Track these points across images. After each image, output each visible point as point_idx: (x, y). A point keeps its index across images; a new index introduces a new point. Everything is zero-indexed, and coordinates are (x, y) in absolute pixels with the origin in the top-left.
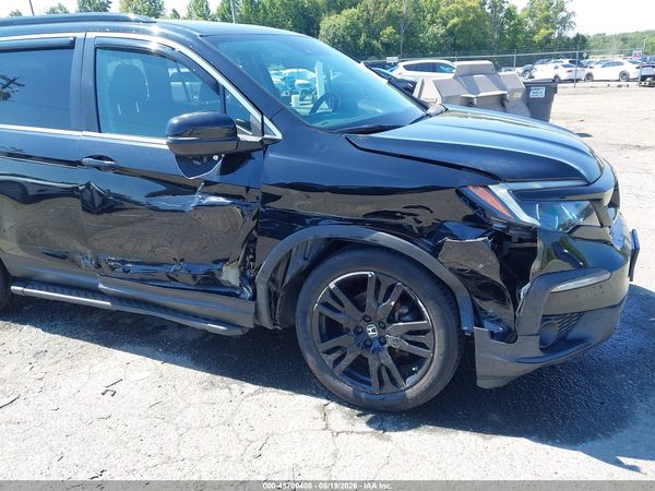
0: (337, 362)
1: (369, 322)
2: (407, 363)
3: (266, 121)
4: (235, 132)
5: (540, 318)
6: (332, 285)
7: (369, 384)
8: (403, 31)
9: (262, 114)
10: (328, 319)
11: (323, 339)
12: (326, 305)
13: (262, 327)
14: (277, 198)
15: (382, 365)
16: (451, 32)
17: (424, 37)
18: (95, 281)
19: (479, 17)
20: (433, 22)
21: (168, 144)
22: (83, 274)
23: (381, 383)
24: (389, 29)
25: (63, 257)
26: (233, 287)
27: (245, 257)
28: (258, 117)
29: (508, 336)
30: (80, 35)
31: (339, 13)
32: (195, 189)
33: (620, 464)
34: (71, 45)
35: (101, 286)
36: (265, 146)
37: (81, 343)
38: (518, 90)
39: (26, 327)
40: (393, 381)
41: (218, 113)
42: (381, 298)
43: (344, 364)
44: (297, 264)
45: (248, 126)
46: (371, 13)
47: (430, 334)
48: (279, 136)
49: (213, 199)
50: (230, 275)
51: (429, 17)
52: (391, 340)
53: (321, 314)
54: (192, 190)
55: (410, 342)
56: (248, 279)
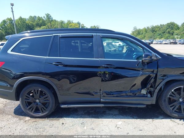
0: (173, 109)
3: (156, 54)
6: (172, 91)
7: (181, 113)
11: (169, 104)
12: (171, 95)
26: (145, 95)
31: (40, 27)
36: (157, 60)
48: (160, 57)
54: (139, 71)
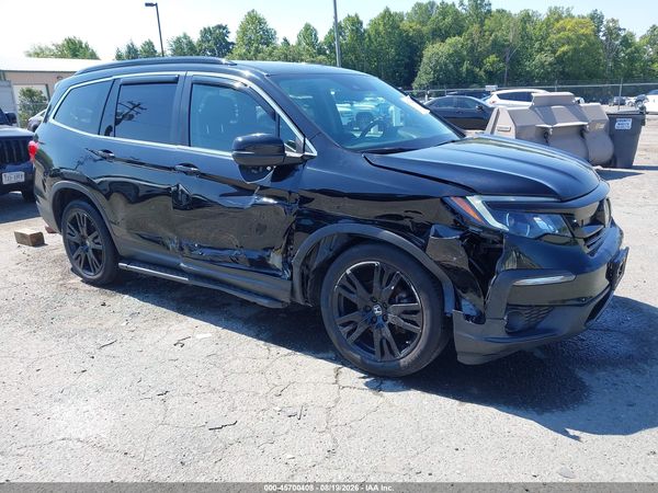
0: (350, 334)
1: (376, 303)
2: (403, 338)
3: (307, 141)
4: (283, 149)
5: (504, 306)
6: (348, 271)
7: (373, 353)
8: (508, 59)
9: (305, 136)
10: (346, 299)
11: (341, 314)
12: (344, 287)
13: (296, 304)
14: (310, 200)
15: (383, 338)
16: (560, 60)
17: (529, 65)
18: (177, 261)
19: (592, 44)
20: (541, 50)
21: (233, 156)
22: (171, 255)
23: (383, 354)
24: (492, 58)
25: (157, 242)
26: (278, 270)
27: (286, 246)
28: (302, 139)
29: (480, 319)
30: (183, 73)
31: (443, 41)
32: (253, 191)
33: (566, 434)
34: (176, 81)
35: (182, 265)
36: (305, 160)
37: (165, 310)
38: (600, 121)
39: (126, 296)
40: (392, 352)
41: (272, 135)
42: (384, 283)
43: (356, 335)
44: (324, 254)
45: (293, 145)
46: (476, 41)
47: (420, 314)
48: (315, 154)
49: (265, 200)
50: (276, 260)
51: (537, 45)
52: (391, 318)
53: (340, 295)
54: (250, 192)
55: (405, 320)
56: (287, 264)
